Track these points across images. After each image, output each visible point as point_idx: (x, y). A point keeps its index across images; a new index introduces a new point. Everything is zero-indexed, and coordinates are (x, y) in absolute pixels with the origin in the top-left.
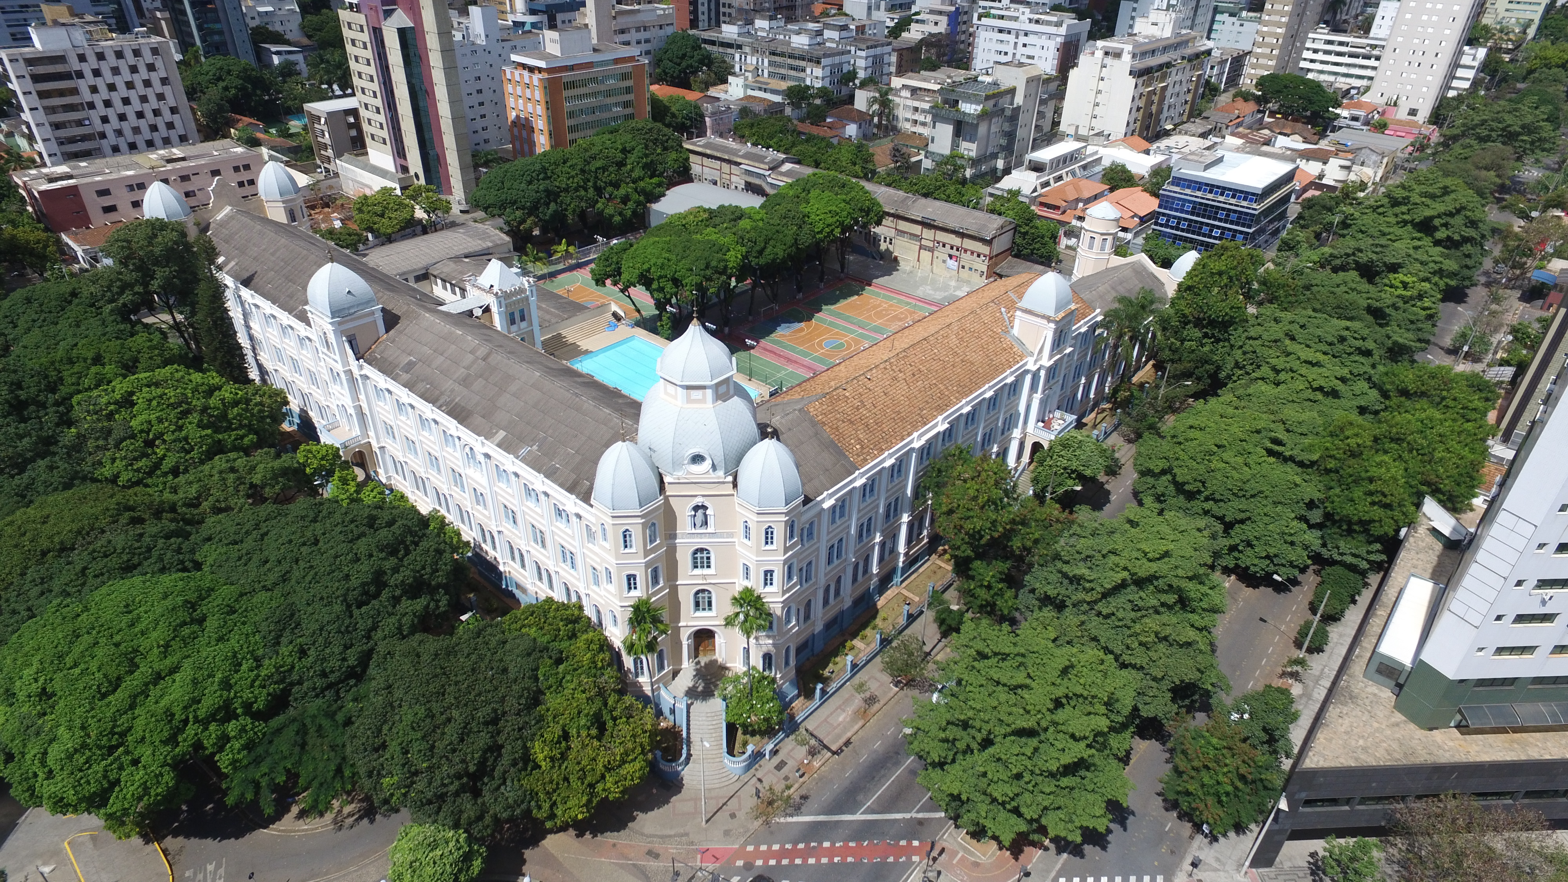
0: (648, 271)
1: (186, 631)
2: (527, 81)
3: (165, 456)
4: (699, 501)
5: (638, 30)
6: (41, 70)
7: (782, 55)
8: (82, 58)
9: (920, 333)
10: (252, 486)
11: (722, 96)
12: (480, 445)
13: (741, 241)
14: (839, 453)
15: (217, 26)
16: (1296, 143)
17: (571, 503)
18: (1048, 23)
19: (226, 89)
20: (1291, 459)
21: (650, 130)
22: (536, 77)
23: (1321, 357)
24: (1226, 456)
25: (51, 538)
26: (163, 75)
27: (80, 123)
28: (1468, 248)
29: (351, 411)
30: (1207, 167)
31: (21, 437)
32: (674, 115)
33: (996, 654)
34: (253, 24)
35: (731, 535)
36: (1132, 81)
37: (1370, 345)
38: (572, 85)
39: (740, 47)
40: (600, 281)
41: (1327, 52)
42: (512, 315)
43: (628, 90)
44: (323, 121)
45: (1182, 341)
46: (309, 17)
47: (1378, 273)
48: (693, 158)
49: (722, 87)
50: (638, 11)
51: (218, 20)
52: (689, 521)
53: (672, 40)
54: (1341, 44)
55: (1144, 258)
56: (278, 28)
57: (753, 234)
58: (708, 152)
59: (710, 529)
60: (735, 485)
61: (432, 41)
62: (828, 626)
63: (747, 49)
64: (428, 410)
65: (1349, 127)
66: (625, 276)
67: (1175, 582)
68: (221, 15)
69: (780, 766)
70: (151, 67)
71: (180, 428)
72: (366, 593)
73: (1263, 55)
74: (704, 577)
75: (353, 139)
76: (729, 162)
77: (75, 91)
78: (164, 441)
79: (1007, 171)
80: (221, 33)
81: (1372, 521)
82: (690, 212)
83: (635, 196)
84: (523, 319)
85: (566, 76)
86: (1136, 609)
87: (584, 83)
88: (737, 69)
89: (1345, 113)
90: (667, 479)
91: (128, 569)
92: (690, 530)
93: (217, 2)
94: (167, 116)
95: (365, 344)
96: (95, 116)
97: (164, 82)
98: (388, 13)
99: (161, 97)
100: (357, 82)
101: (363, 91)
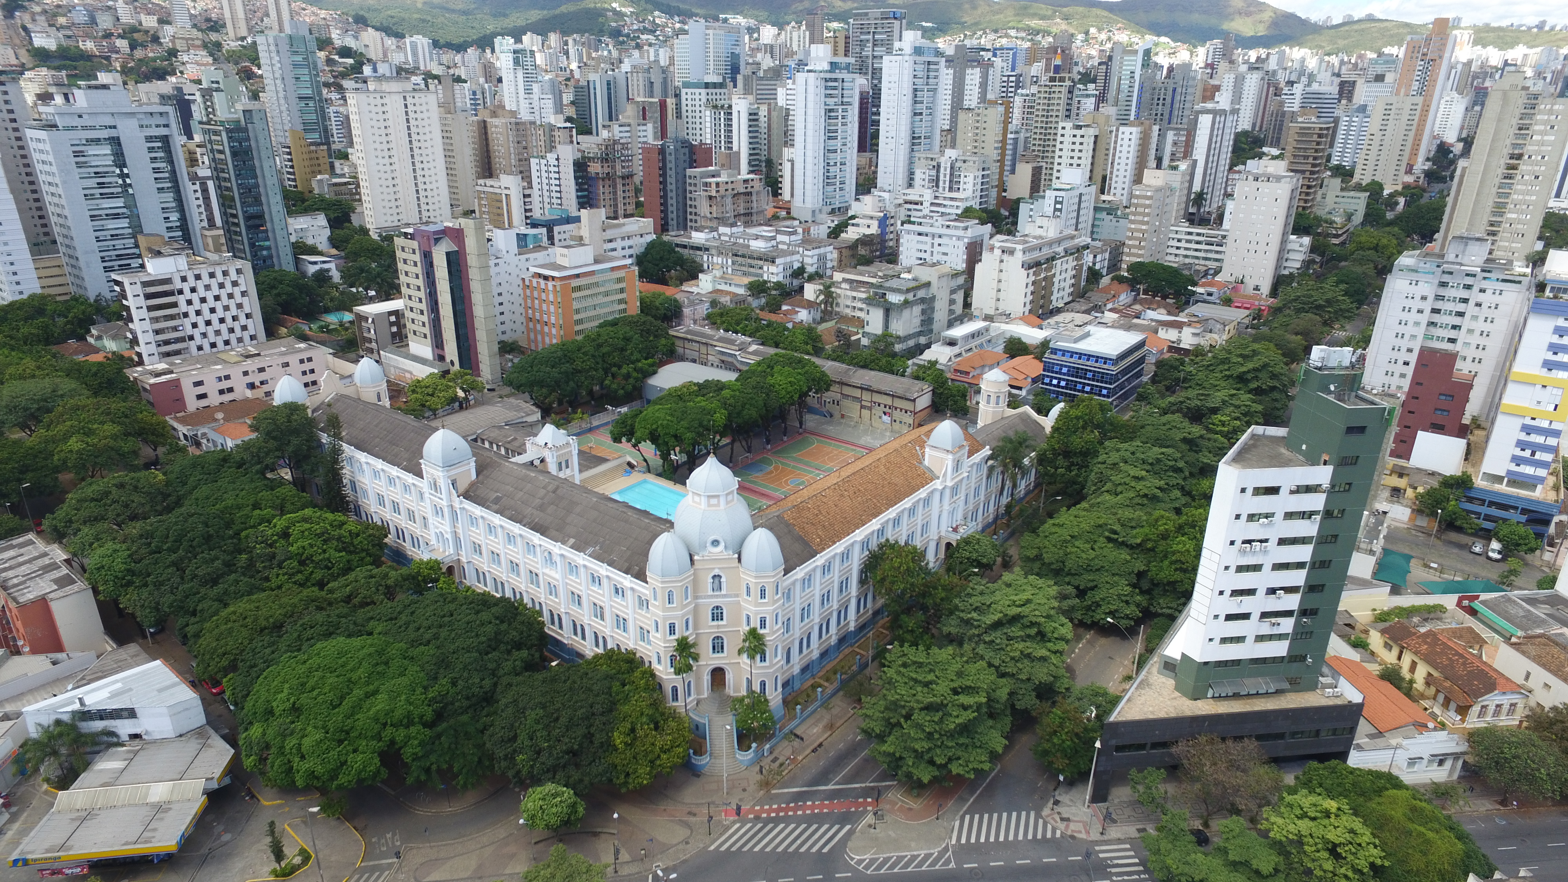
0: (656, 430)
1: (380, 668)
2: (543, 286)
3: (312, 572)
4: (716, 572)
5: (623, 239)
6: (152, 289)
7: (743, 256)
8: (184, 279)
9: (859, 465)
10: (387, 587)
11: (695, 290)
12: (557, 548)
13: (725, 405)
14: (806, 544)
15: (267, 243)
16: (1161, 315)
17: (627, 581)
18: (956, 228)
19: (279, 295)
20: (1123, 543)
21: (644, 323)
22: (550, 284)
23: (1144, 473)
24: (1077, 543)
25: (267, 619)
26: (244, 289)
27: (175, 329)
28: (1276, 395)
29: (449, 536)
30: (1076, 341)
31: (213, 560)
32: (658, 309)
33: (915, 663)
34: (293, 239)
35: (737, 596)
36: (1024, 273)
37: (1181, 464)
38: (579, 288)
39: (707, 249)
40: (617, 439)
41: (1188, 241)
42: (560, 464)
43: (622, 291)
44: (370, 321)
45: (1056, 468)
46: (337, 231)
47: (1204, 415)
48: (679, 343)
49: (693, 282)
50: (624, 225)
51: (266, 240)
52: (710, 586)
53: (651, 246)
54: (1198, 234)
55: (1028, 409)
56: (310, 241)
57: (732, 401)
58: (689, 337)
59: (724, 592)
60: (739, 560)
61: (472, 260)
62: (804, 670)
63: (714, 252)
64: (516, 528)
65: (1205, 302)
66: (638, 434)
67: (1034, 619)
68: (270, 234)
69: (775, 760)
70: (235, 284)
71: (324, 551)
72: (489, 646)
73: (1134, 247)
74: (718, 626)
75: (394, 335)
76: (706, 344)
77: (175, 305)
78: (313, 561)
79: (928, 346)
80: (268, 248)
81: (1176, 582)
82: (683, 386)
83: (635, 374)
84: (567, 467)
85: (575, 283)
86: (1010, 639)
87: (588, 287)
88: (705, 266)
89: (1200, 290)
90: (696, 558)
91: (328, 635)
92: (710, 593)
93: (269, 225)
94: (243, 320)
95: (463, 486)
96: (187, 322)
97: (244, 294)
98: (437, 240)
99: (240, 306)
100: (404, 290)
101: (410, 297)
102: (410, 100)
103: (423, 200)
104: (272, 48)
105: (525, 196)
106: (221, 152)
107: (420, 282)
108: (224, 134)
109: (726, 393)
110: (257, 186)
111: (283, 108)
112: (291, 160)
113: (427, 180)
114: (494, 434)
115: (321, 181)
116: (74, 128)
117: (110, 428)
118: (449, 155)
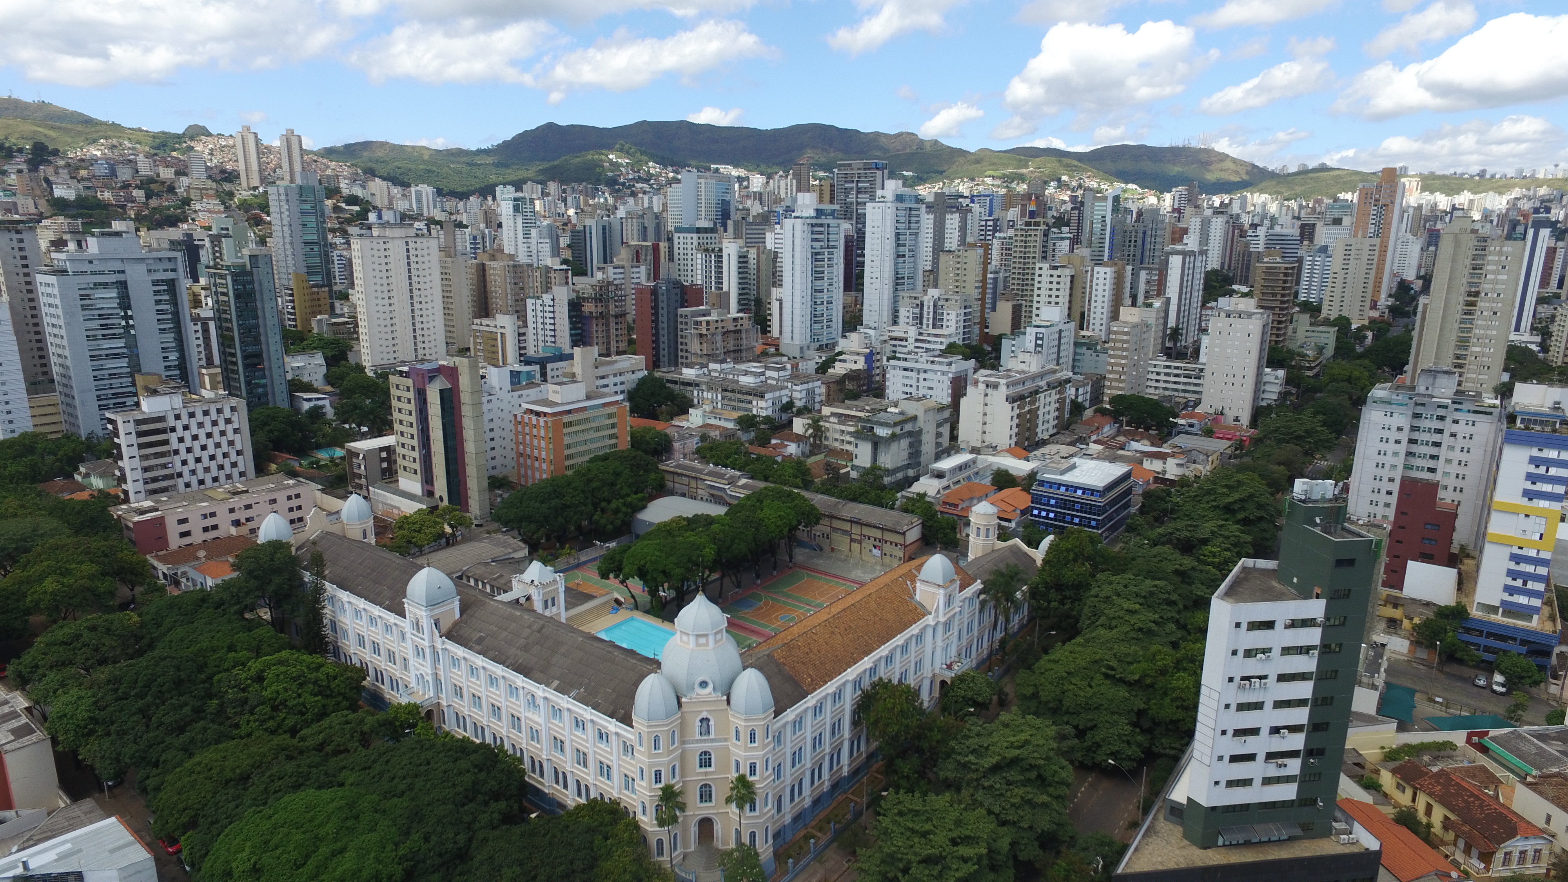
0: (644, 566)
1: (349, 823)
2: (534, 422)
3: (285, 718)
4: (704, 715)
5: (615, 375)
6: (145, 427)
7: (733, 391)
8: (178, 417)
9: (850, 601)
10: (363, 733)
11: (685, 424)
12: (541, 691)
13: (714, 539)
14: (797, 684)
15: (264, 381)
16: (1144, 446)
17: (612, 725)
18: (941, 363)
19: (271, 431)
20: (1121, 680)
21: (634, 457)
22: (542, 420)
23: (1137, 606)
24: (1074, 680)
25: (233, 770)
26: (236, 426)
27: (165, 466)
28: (1264, 525)
29: (429, 678)
30: (1063, 473)
31: (181, 707)
32: (648, 443)
33: (911, 811)
34: (289, 377)
35: (726, 740)
36: (1008, 406)
37: (1174, 597)
38: (570, 424)
39: (697, 385)
40: (604, 576)
41: (1167, 374)
42: (546, 602)
43: (613, 426)
44: (361, 456)
45: (1049, 602)
46: (333, 369)
47: (1194, 546)
48: (668, 477)
49: (683, 417)
50: (616, 362)
51: (264, 377)
52: (697, 730)
53: (642, 381)
54: (1176, 368)
55: (1017, 541)
56: (306, 379)
57: (721, 535)
58: (679, 471)
59: (712, 736)
60: (728, 702)
61: (465, 397)
63: (704, 387)
64: (499, 670)
65: (1187, 433)
66: (626, 570)
67: (1033, 762)
68: (267, 373)
70: (228, 421)
71: (299, 696)
72: (466, 797)
73: (1115, 380)
74: (706, 773)
75: (384, 471)
76: (696, 478)
77: (166, 442)
78: (286, 706)
79: (917, 479)
80: (263, 386)
81: (1179, 720)
82: (673, 521)
83: (624, 509)
84: (553, 605)
85: (566, 419)
86: (1009, 783)
87: (579, 422)
88: (696, 401)
89: (1181, 421)
90: (684, 700)
91: (297, 787)
92: (698, 737)
93: (266, 363)
94: (233, 457)
95: (446, 625)
96: (177, 460)
97: (236, 431)
98: (431, 379)
99: (231, 443)
100: (396, 426)
101: (402, 434)
102: (412, 245)
103: (419, 338)
104: (283, 197)
105: (520, 335)
106: (224, 294)
107: (413, 419)
108: (229, 278)
109: (715, 527)
110: (257, 326)
111: (289, 253)
112: (292, 301)
113: (424, 319)
114: (480, 571)
115: (321, 320)
116: (83, 273)
117: (88, 568)
118: (447, 296)
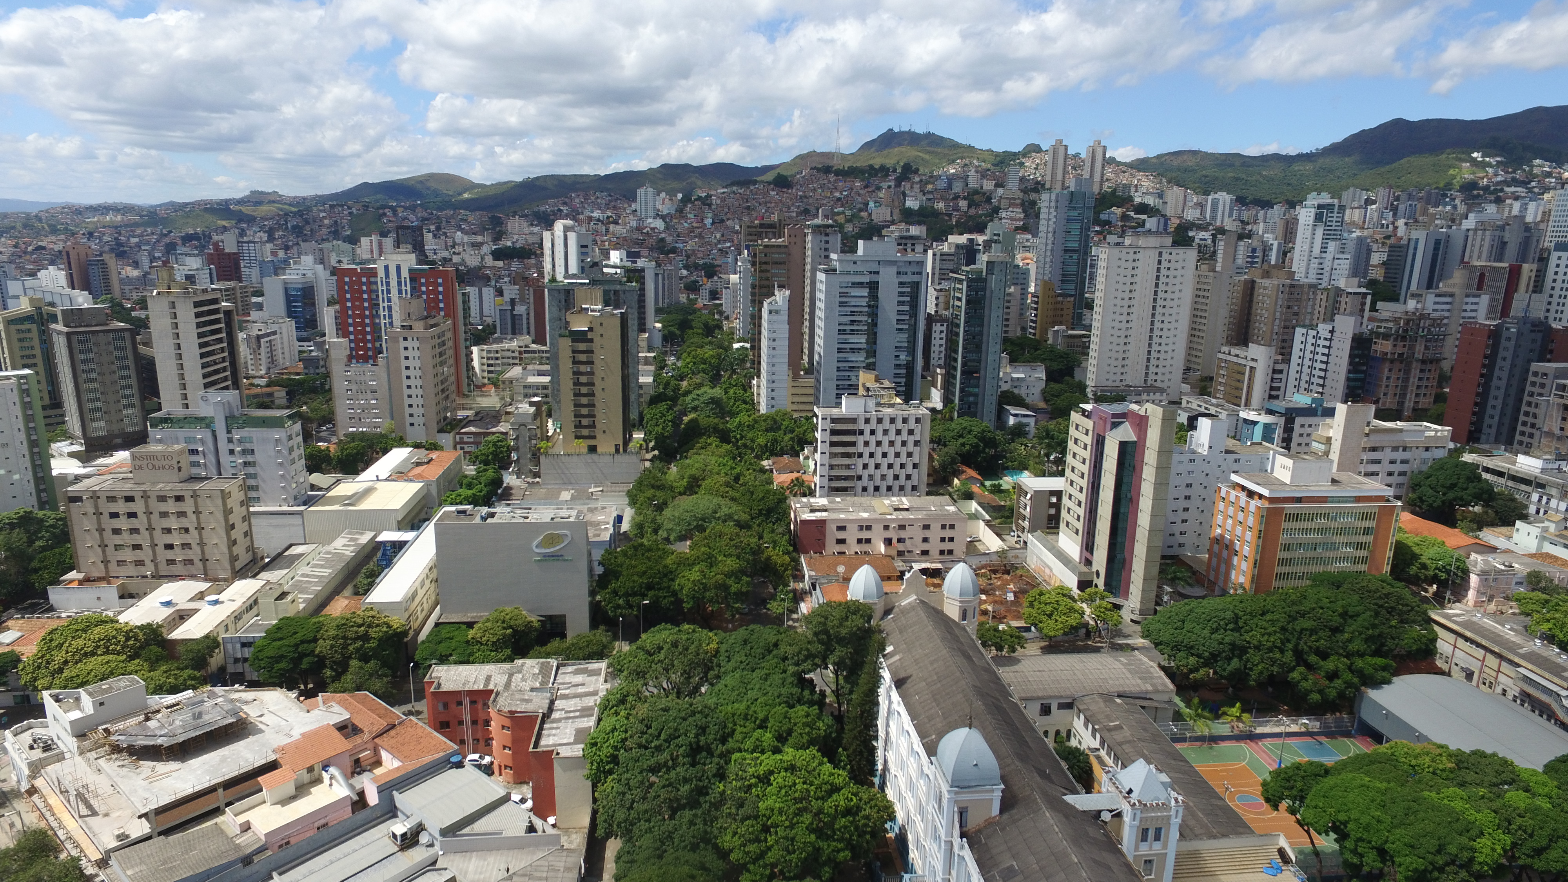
2: (1243, 504)
5: (1395, 449)
6: (839, 427)
8: (867, 421)
11: (1502, 543)
15: (976, 390)
19: (963, 445)
26: (918, 438)
27: (848, 467)
34: (1005, 387)
42: (1145, 832)
43: (1367, 531)
44: (1029, 496)
46: (1052, 385)
48: (1443, 638)
49: (1503, 529)
50: (1401, 431)
51: (977, 386)
53: (1439, 465)
56: (1023, 392)
61: (1151, 457)
63: (1553, 492)
68: (981, 381)
70: (911, 432)
75: (1049, 519)
76: (1500, 657)
77: (853, 444)
80: (976, 395)
83: (1348, 676)
84: (1157, 838)
85: (1291, 509)
87: (1311, 517)
88: (1532, 509)
93: (982, 372)
94: (909, 469)
95: (973, 822)
96: (860, 462)
97: (916, 443)
98: (1115, 425)
99: (910, 455)
100: (1068, 472)
101: (1072, 483)
102: (1165, 256)
103: (1153, 362)
104: (1053, 204)
105: (1274, 371)
106: (959, 299)
107: (1085, 469)
108: (965, 283)
110: (981, 333)
112: (1036, 309)
113: (1163, 341)
115: (1057, 331)
116: (848, 273)
